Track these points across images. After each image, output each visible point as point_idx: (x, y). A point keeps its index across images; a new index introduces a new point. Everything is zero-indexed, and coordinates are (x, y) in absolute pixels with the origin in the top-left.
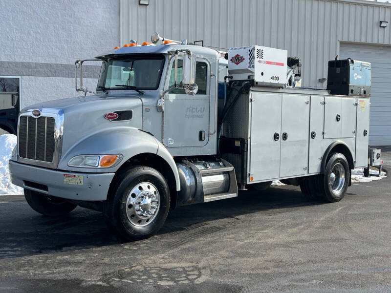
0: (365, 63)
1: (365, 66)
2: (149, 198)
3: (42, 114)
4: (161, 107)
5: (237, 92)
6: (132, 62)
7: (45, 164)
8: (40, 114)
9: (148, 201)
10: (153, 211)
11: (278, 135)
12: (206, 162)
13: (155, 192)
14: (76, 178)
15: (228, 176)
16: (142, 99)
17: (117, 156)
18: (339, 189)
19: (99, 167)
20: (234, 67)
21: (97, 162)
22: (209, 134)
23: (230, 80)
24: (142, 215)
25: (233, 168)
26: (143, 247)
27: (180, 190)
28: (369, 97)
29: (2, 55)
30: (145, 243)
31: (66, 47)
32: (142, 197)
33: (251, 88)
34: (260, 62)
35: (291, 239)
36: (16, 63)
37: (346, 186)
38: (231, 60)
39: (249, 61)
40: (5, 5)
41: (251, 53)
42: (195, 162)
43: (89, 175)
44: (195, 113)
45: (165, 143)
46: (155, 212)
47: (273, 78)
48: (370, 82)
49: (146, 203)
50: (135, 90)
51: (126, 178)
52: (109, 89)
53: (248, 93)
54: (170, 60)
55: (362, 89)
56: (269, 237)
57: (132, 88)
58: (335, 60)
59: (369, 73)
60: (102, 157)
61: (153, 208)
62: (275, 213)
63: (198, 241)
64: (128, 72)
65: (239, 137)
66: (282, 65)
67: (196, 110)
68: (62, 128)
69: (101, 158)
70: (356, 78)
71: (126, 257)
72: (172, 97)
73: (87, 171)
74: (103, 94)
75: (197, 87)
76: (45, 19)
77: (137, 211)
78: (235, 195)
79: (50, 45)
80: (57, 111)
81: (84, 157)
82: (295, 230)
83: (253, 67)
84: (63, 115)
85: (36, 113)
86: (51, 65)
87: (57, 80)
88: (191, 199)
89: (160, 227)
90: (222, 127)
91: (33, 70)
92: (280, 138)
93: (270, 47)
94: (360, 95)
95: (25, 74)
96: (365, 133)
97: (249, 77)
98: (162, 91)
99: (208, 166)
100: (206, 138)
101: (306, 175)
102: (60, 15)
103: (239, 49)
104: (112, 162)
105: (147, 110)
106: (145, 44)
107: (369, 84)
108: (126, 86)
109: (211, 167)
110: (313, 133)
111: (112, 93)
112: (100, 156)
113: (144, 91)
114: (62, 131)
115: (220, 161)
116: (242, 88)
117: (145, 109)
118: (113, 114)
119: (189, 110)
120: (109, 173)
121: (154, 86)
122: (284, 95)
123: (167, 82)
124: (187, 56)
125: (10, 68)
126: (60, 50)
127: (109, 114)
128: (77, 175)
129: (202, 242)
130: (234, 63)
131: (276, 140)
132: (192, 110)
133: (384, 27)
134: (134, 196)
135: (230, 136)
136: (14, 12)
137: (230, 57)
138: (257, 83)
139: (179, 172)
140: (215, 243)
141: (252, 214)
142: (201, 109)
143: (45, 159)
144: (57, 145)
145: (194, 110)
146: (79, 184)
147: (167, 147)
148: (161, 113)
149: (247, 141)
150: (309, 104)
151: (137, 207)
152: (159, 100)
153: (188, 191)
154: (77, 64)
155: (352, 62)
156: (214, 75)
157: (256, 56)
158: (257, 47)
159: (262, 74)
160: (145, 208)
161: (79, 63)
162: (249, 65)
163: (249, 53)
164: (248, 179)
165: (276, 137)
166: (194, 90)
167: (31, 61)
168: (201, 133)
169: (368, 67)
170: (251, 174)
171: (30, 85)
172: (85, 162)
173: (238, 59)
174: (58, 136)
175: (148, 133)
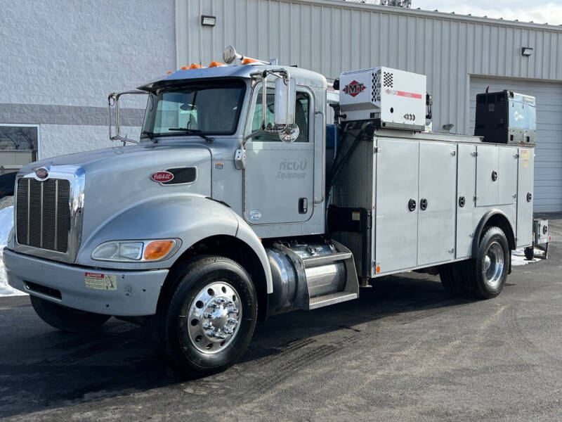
0: (528, 97)
1: (527, 102)
2: (224, 308)
3: (51, 175)
4: (240, 162)
5: (354, 139)
6: (194, 93)
7: (56, 254)
8: (47, 175)
9: (223, 312)
10: (231, 328)
11: (414, 202)
12: (310, 246)
13: (234, 297)
14: (104, 279)
15: (343, 267)
16: (212, 149)
17: (172, 242)
18: (495, 280)
19: (143, 259)
20: (350, 99)
21: (138, 252)
22: (314, 203)
23: (343, 120)
24: (214, 336)
25: (351, 253)
26: (217, 390)
27: (272, 291)
28: (533, 146)
29: (13, 96)
30: (219, 381)
31: (102, 84)
32: (214, 307)
33: (375, 133)
34: (388, 91)
35: (449, 368)
36: (32, 107)
37: (506, 273)
38: (344, 90)
39: (372, 90)
40: (16, 26)
41: (375, 77)
42: (293, 247)
43: (126, 274)
44: (293, 171)
45: (247, 218)
46: (234, 329)
47: (406, 117)
48: (535, 125)
49: (219, 316)
50: (199, 135)
51: (187, 277)
52: (159, 135)
53: (371, 140)
54: (253, 88)
55: (525, 135)
56: (414, 364)
57: (194, 133)
58: (485, 92)
59: (533, 111)
60: (147, 243)
61: (230, 322)
62: (411, 319)
63: (303, 374)
64: (188, 112)
65: (357, 207)
66: (419, 97)
67: (294, 167)
68: (83, 196)
69: (145, 246)
70: (516, 119)
71: (189, 412)
72: (258, 146)
73: (123, 268)
74: (151, 143)
75: (297, 130)
76: (72, 45)
77: (206, 329)
78: (354, 296)
79: (79, 82)
80: (74, 169)
81: (118, 245)
82: (449, 348)
83: (379, 99)
84: (84, 175)
85: (42, 174)
86: (81, 108)
87: (89, 129)
88: (288, 304)
89: (242, 352)
90: (331, 192)
91: (55, 115)
92: (417, 207)
93: (406, 70)
94: (522, 144)
95: (45, 121)
96: (529, 198)
97: (372, 115)
98: (241, 136)
99: (313, 252)
100: (310, 209)
101: (453, 260)
102: (92, 40)
103: (355, 72)
104: (164, 253)
105: (220, 167)
106: (213, 65)
107: (533, 126)
108: (185, 130)
109: (318, 253)
110: (462, 199)
111: (163, 142)
112: (144, 242)
113: (214, 137)
114: (83, 202)
115: (331, 243)
116: (362, 131)
117: (216, 165)
118: (166, 174)
119: (283, 166)
120: (159, 269)
121: (230, 129)
122: (422, 142)
123: (249, 122)
124: (281, 80)
125: (24, 113)
126: (92, 87)
127: (159, 174)
128: (106, 273)
129: (310, 377)
130: (348, 95)
131: (411, 211)
132: (288, 166)
133: (528, 56)
134: (200, 305)
135: (343, 206)
136: (29, 35)
137: (342, 86)
138: (384, 124)
139: (271, 262)
140: (332, 377)
141: (377, 322)
142: (302, 163)
143: (55, 247)
144: (74, 222)
145: (291, 166)
146: (109, 289)
147: (250, 224)
148: (240, 172)
149: (371, 213)
150: (456, 156)
151: (206, 323)
152: (238, 151)
153: (285, 291)
154: (111, 100)
155: (512, 95)
156: (320, 112)
157: (383, 84)
158: (384, 69)
159: (392, 110)
160: (218, 324)
161: (115, 97)
162: (372, 97)
163: (372, 78)
164: (373, 269)
165: (411, 205)
166: (294, 134)
167: (53, 103)
168: (301, 201)
169: (532, 102)
170: (377, 262)
171: (52, 136)
172: (119, 252)
173: (354, 88)
174: (75, 208)
175: (221, 202)
